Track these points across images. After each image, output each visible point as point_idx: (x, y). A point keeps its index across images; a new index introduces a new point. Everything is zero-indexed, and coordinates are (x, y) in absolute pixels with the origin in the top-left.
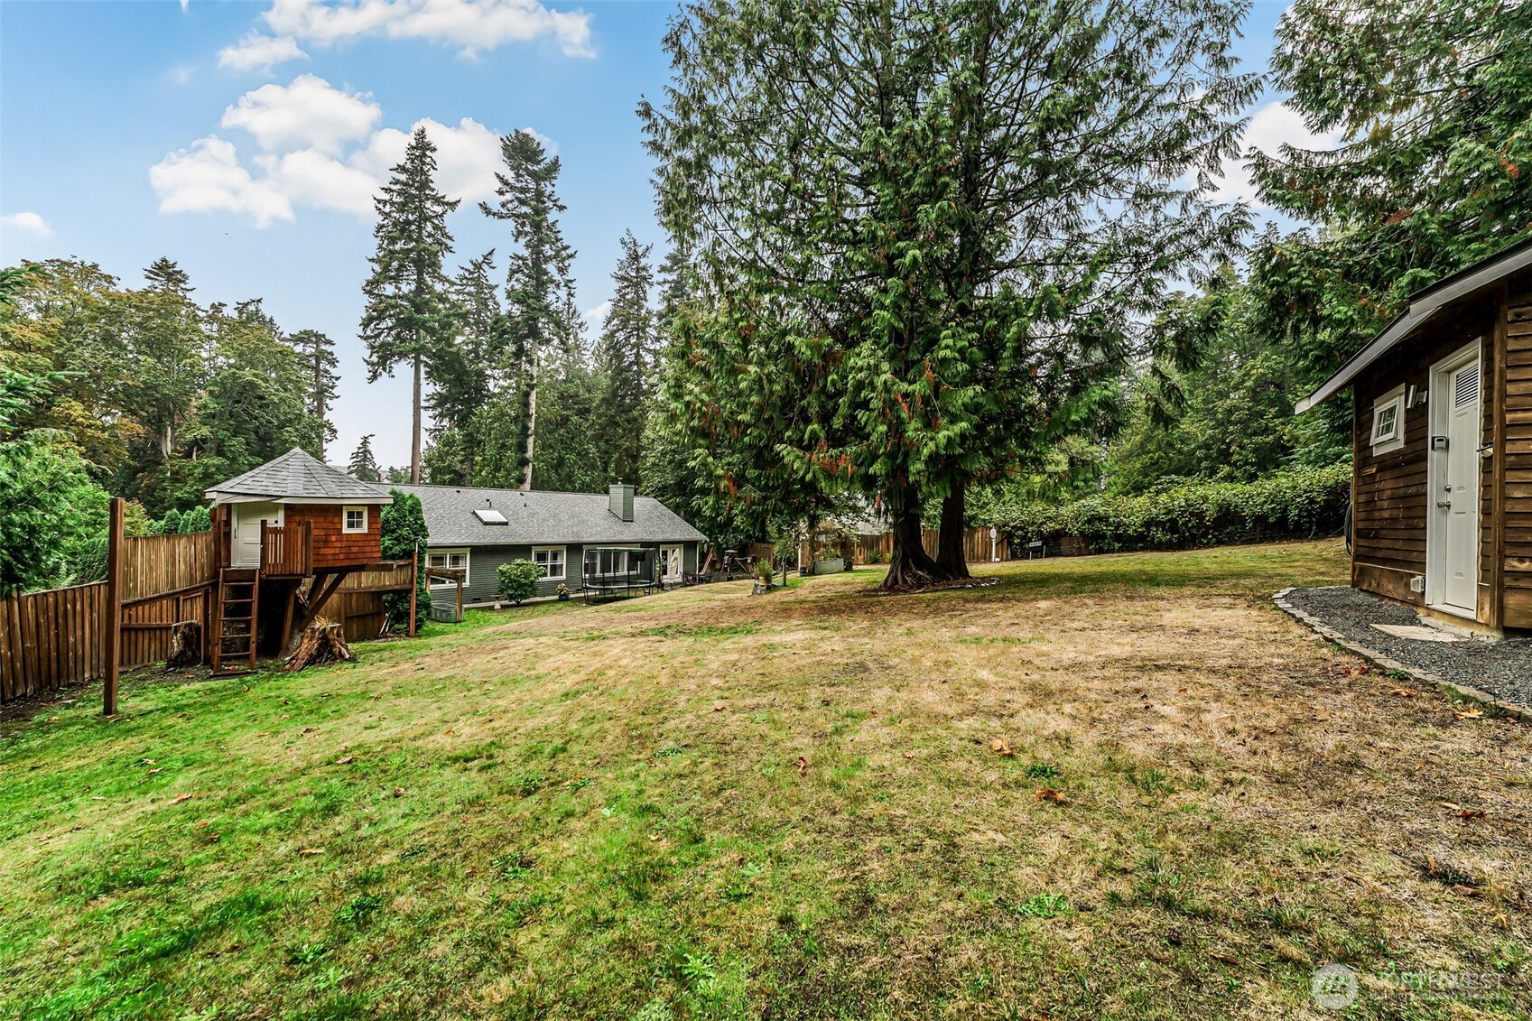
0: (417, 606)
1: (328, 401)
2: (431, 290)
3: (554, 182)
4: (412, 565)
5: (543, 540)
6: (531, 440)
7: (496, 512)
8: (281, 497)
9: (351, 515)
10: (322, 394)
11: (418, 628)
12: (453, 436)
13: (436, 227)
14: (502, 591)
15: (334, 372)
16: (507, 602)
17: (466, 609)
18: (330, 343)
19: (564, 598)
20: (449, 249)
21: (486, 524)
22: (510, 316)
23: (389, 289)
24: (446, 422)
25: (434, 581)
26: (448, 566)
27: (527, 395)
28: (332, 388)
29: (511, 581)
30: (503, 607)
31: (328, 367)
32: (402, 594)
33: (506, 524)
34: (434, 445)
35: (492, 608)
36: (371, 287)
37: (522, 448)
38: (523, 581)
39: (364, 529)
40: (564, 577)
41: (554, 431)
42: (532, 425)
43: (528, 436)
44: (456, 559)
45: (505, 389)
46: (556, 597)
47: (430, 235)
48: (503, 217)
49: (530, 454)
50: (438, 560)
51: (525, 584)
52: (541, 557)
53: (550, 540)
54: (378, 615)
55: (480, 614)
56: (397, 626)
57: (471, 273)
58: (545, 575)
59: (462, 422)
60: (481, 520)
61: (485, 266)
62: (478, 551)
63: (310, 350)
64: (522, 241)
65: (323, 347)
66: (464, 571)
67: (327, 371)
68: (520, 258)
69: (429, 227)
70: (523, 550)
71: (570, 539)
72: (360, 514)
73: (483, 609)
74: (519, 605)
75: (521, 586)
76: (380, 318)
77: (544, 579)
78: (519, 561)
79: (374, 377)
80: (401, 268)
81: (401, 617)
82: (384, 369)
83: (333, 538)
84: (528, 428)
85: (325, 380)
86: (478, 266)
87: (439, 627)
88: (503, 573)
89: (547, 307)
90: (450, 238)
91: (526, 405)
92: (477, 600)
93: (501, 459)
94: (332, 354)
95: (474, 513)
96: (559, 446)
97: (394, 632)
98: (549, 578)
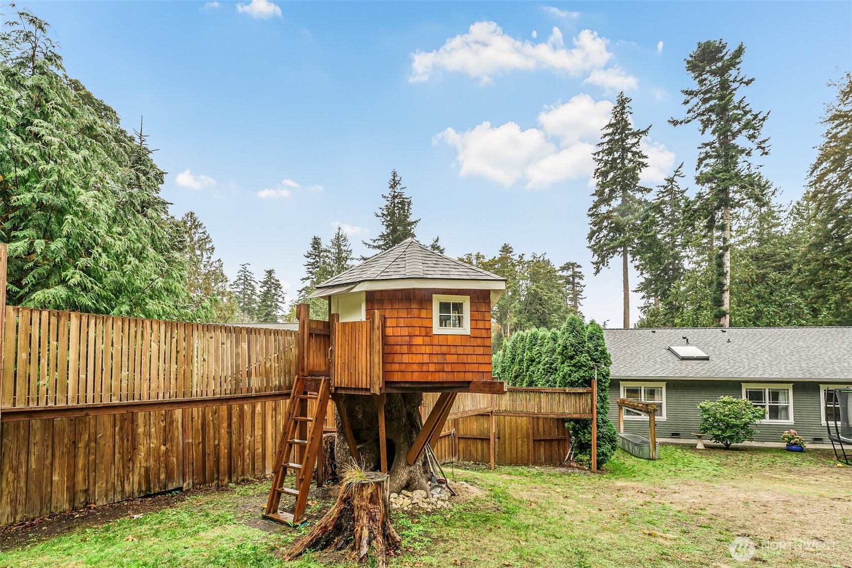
0: (598, 438)
1: (580, 301)
2: (633, 198)
3: (738, 66)
4: (592, 393)
5: (757, 375)
6: (727, 296)
7: (694, 348)
8: (355, 283)
9: (444, 307)
10: (576, 296)
11: (600, 463)
12: (658, 309)
13: (634, 154)
14: (705, 430)
15: (582, 282)
16: (712, 443)
17: (662, 444)
18: (579, 266)
19: (795, 448)
20: (645, 165)
21: (683, 359)
22: (700, 196)
23: (603, 209)
24: (652, 300)
25: (628, 412)
26: (643, 398)
27: (721, 256)
28: (581, 292)
29: (716, 420)
30: (708, 447)
31: (579, 281)
32: (582, 424)
33: (707, 359)
34: (645, 317)
35: (693, 447)
36: (593, 213)
37: (719, 302)
38: (734, 421)
39: (466, 329)
40: (791, 421)
41: (750, 288)
42: (727, 281)
43: (723, 292)
44: (651, 393)
45: (698, 264)
46: (783, 445)
47: (631, 161)
48: (689, 121)
49: (726, 307)
50: (633, 392)
51: (737, 426)
52: (756, 396)
53: (767, 376)
54: (562, 441)
55: (679, 453)
56: (580, 456)
57: (665, 187)
58: (763, 417)
59: (664, 295)
60: (676, 355)
61: (676, 178)
62: (676, 386)
63: (570, 273)
64: (709, 130)
65: (576, 270)
66: (660, 405)
67: (578, 283)
68: (706, 145)
69: (630, 155)
70: (732, 386)
71: (799, 376)
72: (458, 307)
73: (683, 447)
74: (727, 448)
75: (729, 426)
76: (600, 230)
77: (764, 421)
78: (726, 399)
79: (598, 271)
80: (612, 191)
81: (584, 447)
82: (603, 265)
83: (418, 340)
84: (724, 285)
85: (578, 289)
86: (671, 181)
87: (630, 461)
88: (705, 411)
89: (737, 175)
90: (646, 157)
91: (720, 265)
92: (675, 435)
93: (697, 318)
94: (580, 273)
95: (669, 349)
96: (757, 301)
97: (577, 462)
98: (767, 421)
